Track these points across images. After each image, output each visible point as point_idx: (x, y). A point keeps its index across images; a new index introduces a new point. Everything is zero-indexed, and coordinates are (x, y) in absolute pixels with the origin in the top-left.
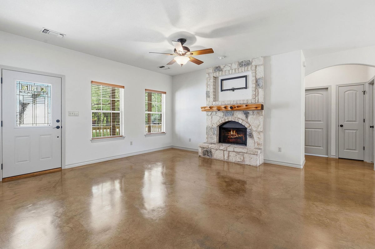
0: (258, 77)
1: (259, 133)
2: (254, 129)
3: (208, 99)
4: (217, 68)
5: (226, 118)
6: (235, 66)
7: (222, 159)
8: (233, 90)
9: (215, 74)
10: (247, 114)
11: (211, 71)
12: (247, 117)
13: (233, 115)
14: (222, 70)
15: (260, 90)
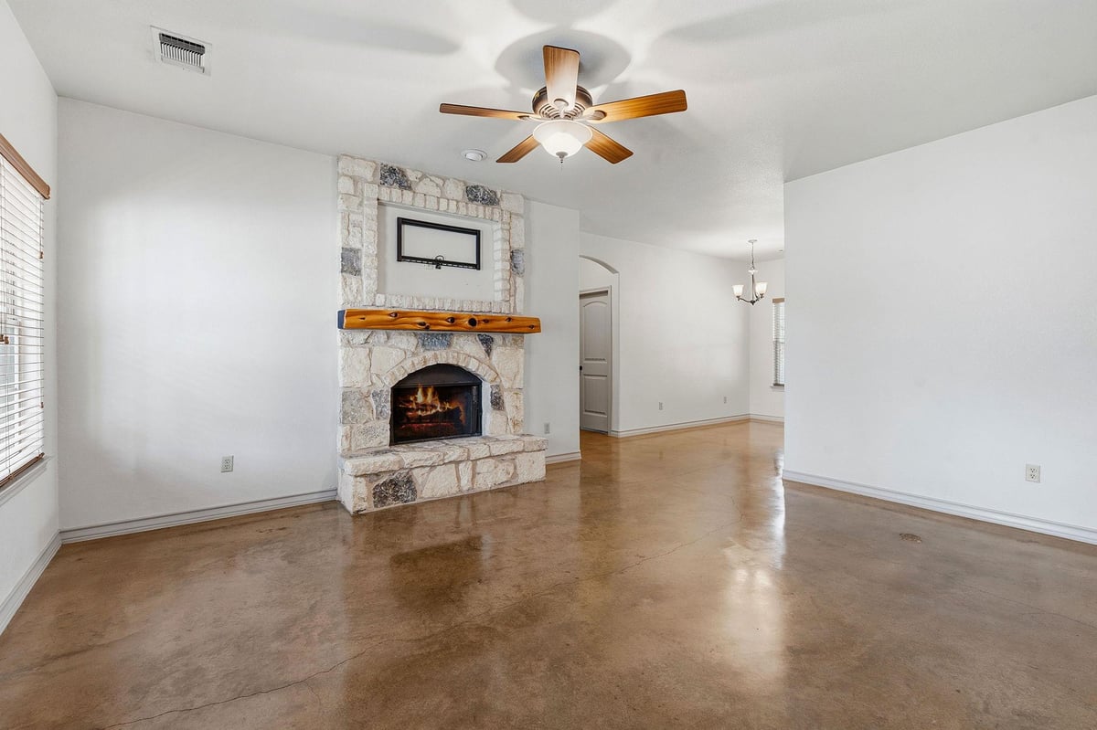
0: (515, 246)
1: (517, 392)
2: (506, 385)
3: (353, 280)
4: (392, 171)
5: (429, 354)
6: (457, 192)
7: (454, 491)
8: (438, 263)
9: (384, 189)
10: (487, 343)
11: (367, 172)
12: (488, 352)
13: (449, 345)
14: (409, 188)
15: (519, 280)
